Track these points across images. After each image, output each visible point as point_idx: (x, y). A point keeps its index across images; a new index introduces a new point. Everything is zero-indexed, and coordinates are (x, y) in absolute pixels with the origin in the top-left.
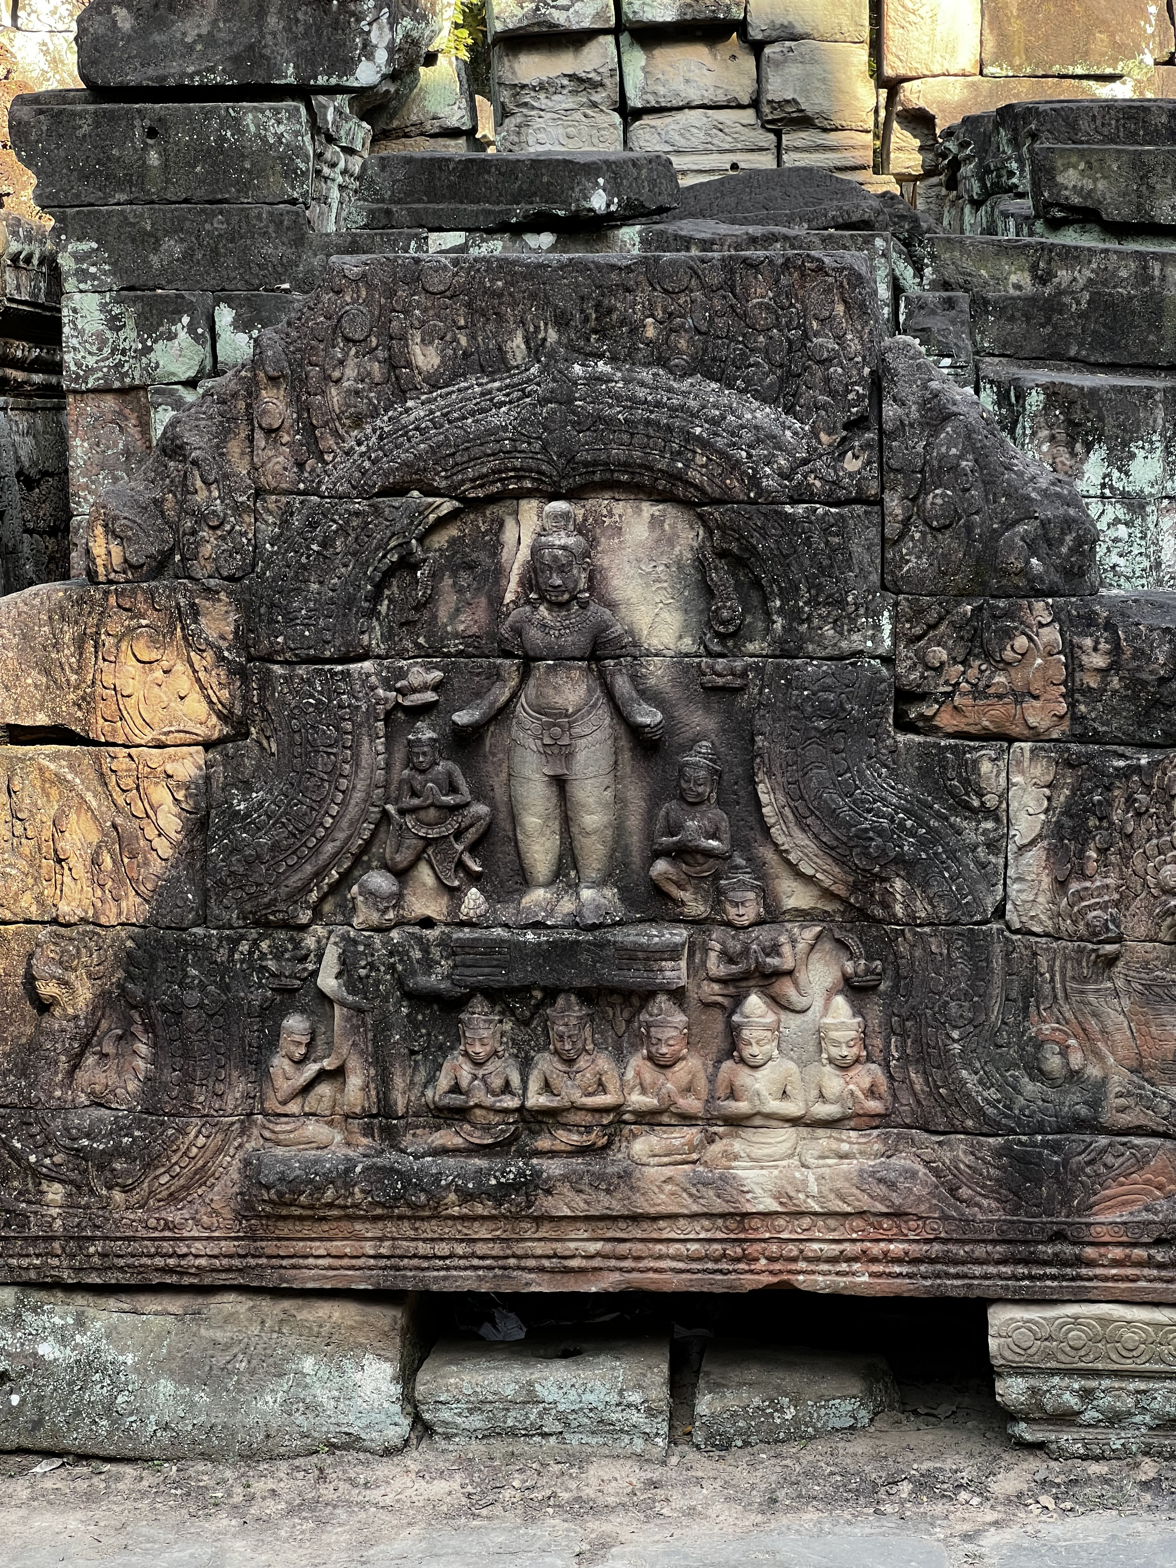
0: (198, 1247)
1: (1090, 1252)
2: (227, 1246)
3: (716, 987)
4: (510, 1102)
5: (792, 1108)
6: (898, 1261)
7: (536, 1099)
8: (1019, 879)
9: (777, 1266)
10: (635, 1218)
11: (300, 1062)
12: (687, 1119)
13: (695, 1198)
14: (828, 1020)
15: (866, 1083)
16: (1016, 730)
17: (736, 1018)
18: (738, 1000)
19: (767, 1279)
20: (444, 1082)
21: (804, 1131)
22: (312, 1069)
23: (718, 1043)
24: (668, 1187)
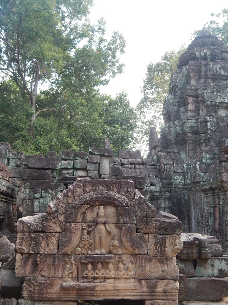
0: (54, 295)
1: (157, 294)
2: (58, 295)
3: (117, 262)
4: (92, 276)
5: (125, 276)
6: (136, 295)
7: (96, 276)
8: (149, 250)
9: (122, 296)
10: (106, 290)
11: (68, 271)
12: (113, 278)
13: (113, 288)
14: (129, 266)
15: (133, 274)
16: (150, 233)
17: (119, 265)
18: (119, 263)
19: (121, 298)
20: (85, 273)
21: (126, 280)
22: (69, 272)
23: (116, 268)
24: (110, 286)
